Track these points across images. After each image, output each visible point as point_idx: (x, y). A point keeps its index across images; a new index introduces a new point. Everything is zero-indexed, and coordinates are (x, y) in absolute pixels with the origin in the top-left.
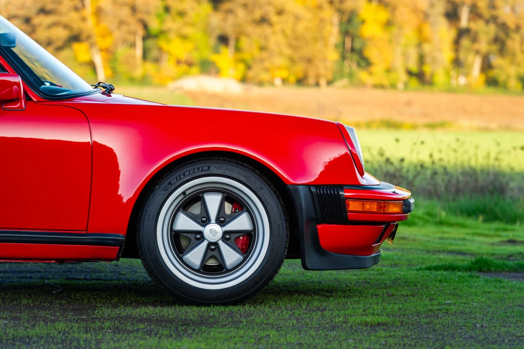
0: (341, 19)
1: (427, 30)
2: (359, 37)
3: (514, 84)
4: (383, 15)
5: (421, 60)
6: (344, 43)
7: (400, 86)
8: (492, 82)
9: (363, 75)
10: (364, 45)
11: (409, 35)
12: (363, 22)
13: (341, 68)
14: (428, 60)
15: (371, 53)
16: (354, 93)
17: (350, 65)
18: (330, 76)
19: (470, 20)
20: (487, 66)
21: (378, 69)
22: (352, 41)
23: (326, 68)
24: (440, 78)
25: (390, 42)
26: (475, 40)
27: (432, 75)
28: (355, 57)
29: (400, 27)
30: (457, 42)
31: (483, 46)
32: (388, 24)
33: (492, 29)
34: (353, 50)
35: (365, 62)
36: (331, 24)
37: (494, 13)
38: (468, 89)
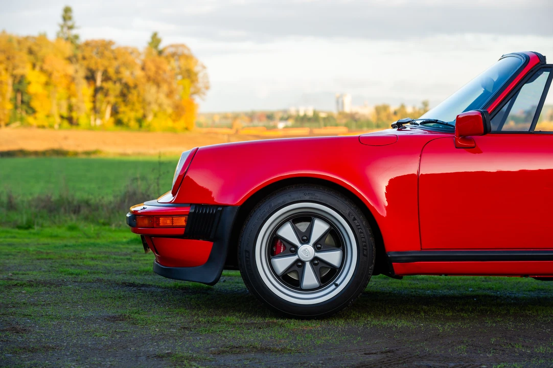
0: (14, 81)
1: (73, 87)
2: (27, 93)
3: (133, 124)
4: (43, 78)
5: (70, 108)
6: (16, 98)
7: (56, 126)
8: (119, 123)
9: (30, 119)
10: (30, 98)
11: (61, 92)
12: (29, 83)
13: (14, 114)
14: (75, 108)
15: (35, 104)
16: (25, 132)
17: (21, 112)
18: (7, 120)
19: (103, 81)
20: (115, 112)
21: (41, 115)
22: (22, 95)
23: (5, 114)
24: (83, 121)
25: (48, 97)
26: (106, 94)
27: (78, 119)
28: (25, 107)
29: (55, 86)
30: (94, 96)
31: (112, 99)
32: (47, 84)
33: (118, 87)
34: (22, 102)
35: (32, 111)
36: (7, 84)
37: (120, 76)
38: (103, 128)
